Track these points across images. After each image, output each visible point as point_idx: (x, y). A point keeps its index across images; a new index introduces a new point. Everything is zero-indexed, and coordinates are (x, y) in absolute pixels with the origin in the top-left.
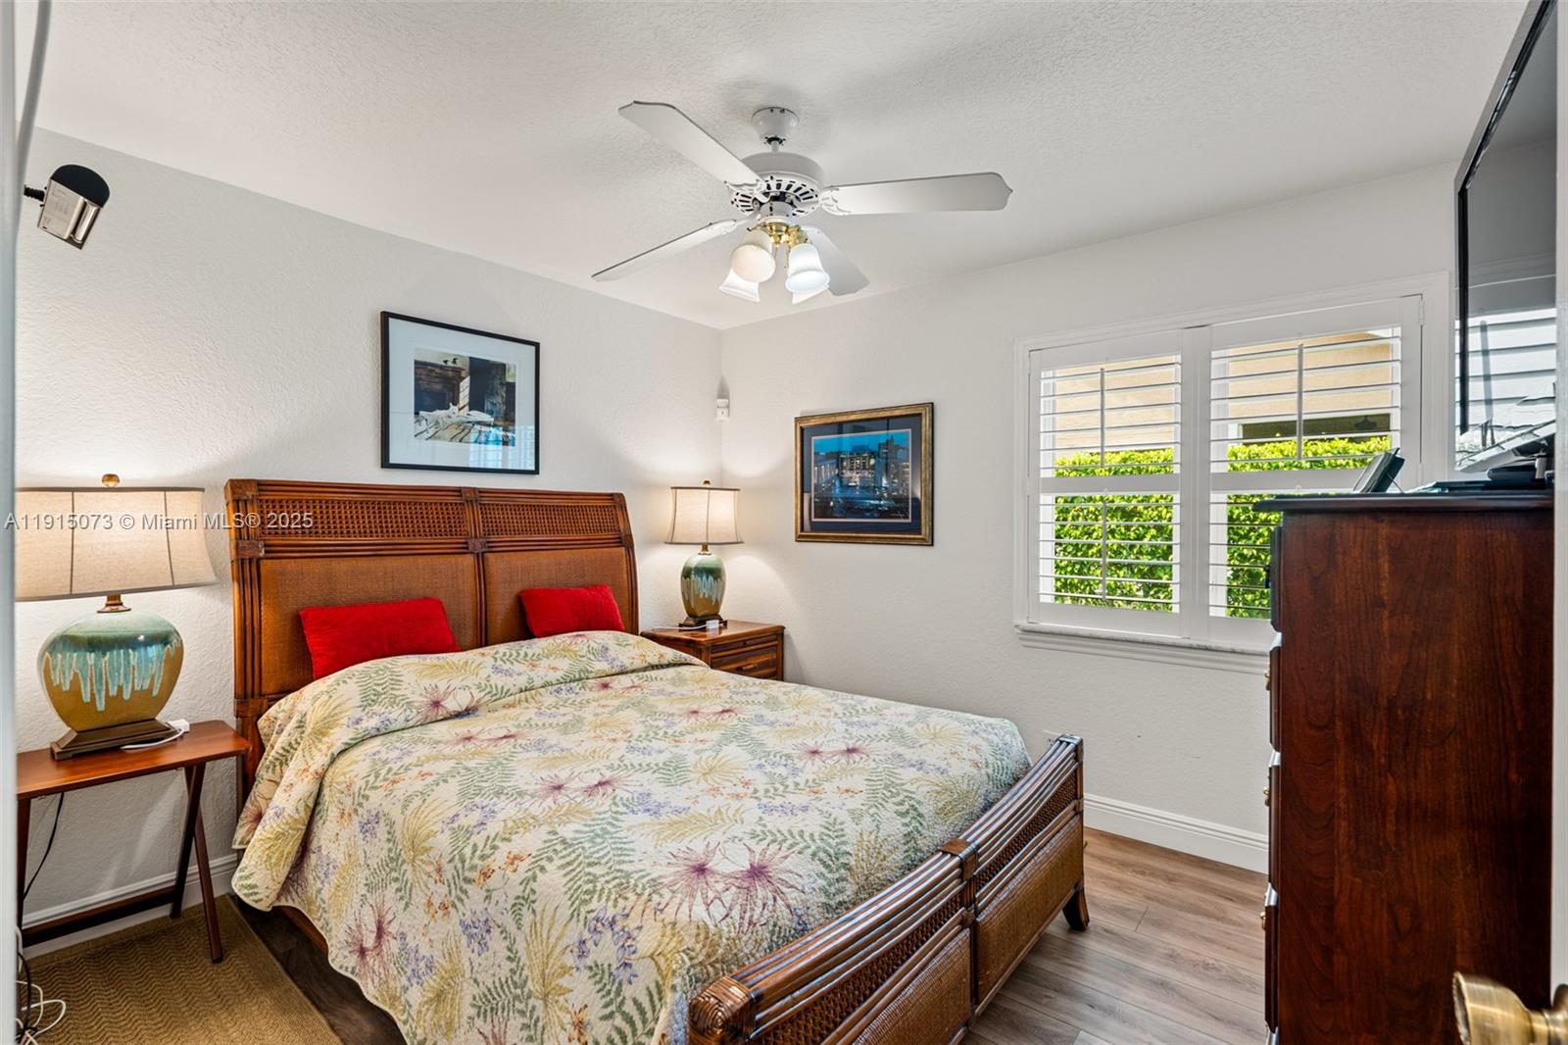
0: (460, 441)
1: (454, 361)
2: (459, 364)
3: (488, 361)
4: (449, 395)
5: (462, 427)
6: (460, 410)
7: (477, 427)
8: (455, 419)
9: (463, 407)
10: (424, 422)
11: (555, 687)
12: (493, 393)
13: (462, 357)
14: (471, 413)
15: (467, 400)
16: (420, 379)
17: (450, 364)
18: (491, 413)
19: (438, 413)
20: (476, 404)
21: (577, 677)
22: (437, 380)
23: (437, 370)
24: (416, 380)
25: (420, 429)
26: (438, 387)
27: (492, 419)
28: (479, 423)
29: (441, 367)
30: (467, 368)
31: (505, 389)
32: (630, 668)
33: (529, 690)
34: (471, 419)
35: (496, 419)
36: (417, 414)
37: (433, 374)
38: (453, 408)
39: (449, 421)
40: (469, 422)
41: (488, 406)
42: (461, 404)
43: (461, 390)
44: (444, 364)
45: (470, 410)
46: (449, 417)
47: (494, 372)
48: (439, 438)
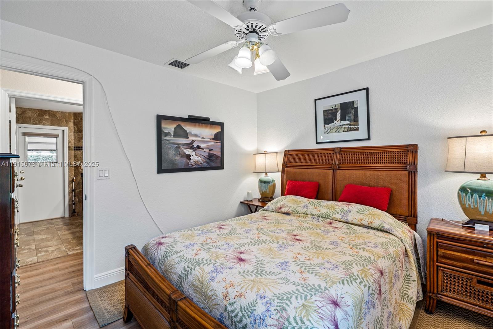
0: (338, 132)
1: (335, 107)
2: (337, 107)
3: (347, 102)
4: (334, 118)
5: (338, 128)
6: (337, 122)
7: (344, 126)
8: (336, 125)
9: (338, 121)
10: (326, 128)
11: (314, 217)
12: (349, 113)
13: (337, 104)
14: (341, 122)
15: (340, 118)
16: (325, 116)
17: (334, 108)
18: (348, 120)
19: (331, 125)
20: (343, 118)
21: (324, 216)
22: (330, 114)
23: (330, 111)
24: (324, 116)
25: (325, 131)
26: (330, 116)
27: (349, 122)
28: (344, 125)
29: (331, 110)
30: (339, 108)
31: (354, 110)
32: (350, 222)
33: (306, 214)
34: (342, 124)
35: (351, 122)
36: (324, 126)
37: (329, 113)
38: (335, 122)
39: (334, 126)
40: (341, 125)
41: (347, 118)
42: (338, 120)
43: (338, 115)
44: (332, 108)
45: (341, 121)
46: (334, 125)
47: (349, 105)
48: (331, 132)
